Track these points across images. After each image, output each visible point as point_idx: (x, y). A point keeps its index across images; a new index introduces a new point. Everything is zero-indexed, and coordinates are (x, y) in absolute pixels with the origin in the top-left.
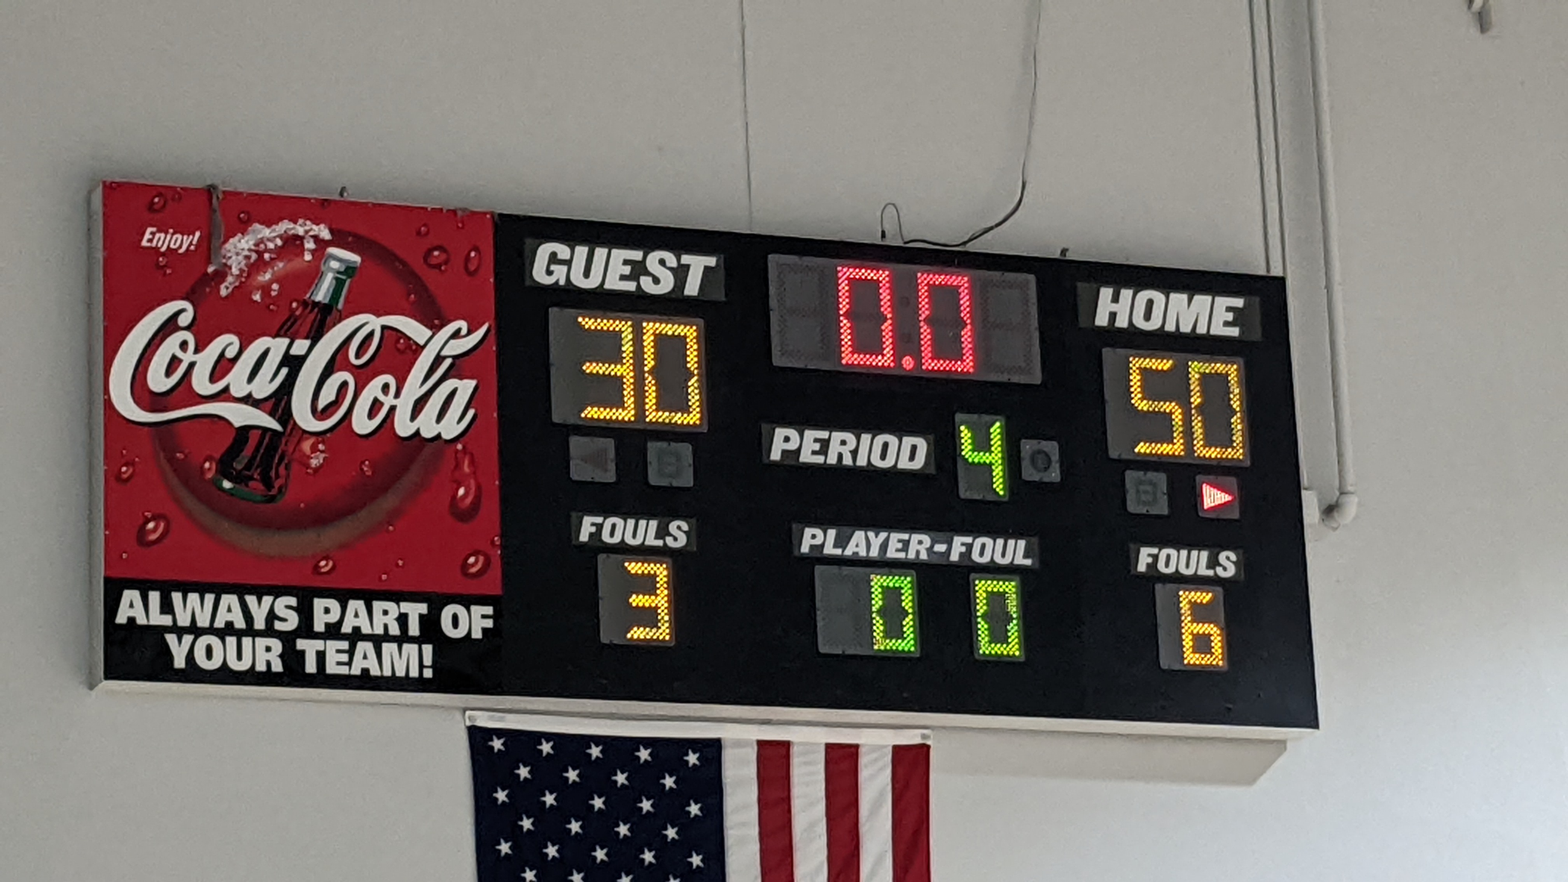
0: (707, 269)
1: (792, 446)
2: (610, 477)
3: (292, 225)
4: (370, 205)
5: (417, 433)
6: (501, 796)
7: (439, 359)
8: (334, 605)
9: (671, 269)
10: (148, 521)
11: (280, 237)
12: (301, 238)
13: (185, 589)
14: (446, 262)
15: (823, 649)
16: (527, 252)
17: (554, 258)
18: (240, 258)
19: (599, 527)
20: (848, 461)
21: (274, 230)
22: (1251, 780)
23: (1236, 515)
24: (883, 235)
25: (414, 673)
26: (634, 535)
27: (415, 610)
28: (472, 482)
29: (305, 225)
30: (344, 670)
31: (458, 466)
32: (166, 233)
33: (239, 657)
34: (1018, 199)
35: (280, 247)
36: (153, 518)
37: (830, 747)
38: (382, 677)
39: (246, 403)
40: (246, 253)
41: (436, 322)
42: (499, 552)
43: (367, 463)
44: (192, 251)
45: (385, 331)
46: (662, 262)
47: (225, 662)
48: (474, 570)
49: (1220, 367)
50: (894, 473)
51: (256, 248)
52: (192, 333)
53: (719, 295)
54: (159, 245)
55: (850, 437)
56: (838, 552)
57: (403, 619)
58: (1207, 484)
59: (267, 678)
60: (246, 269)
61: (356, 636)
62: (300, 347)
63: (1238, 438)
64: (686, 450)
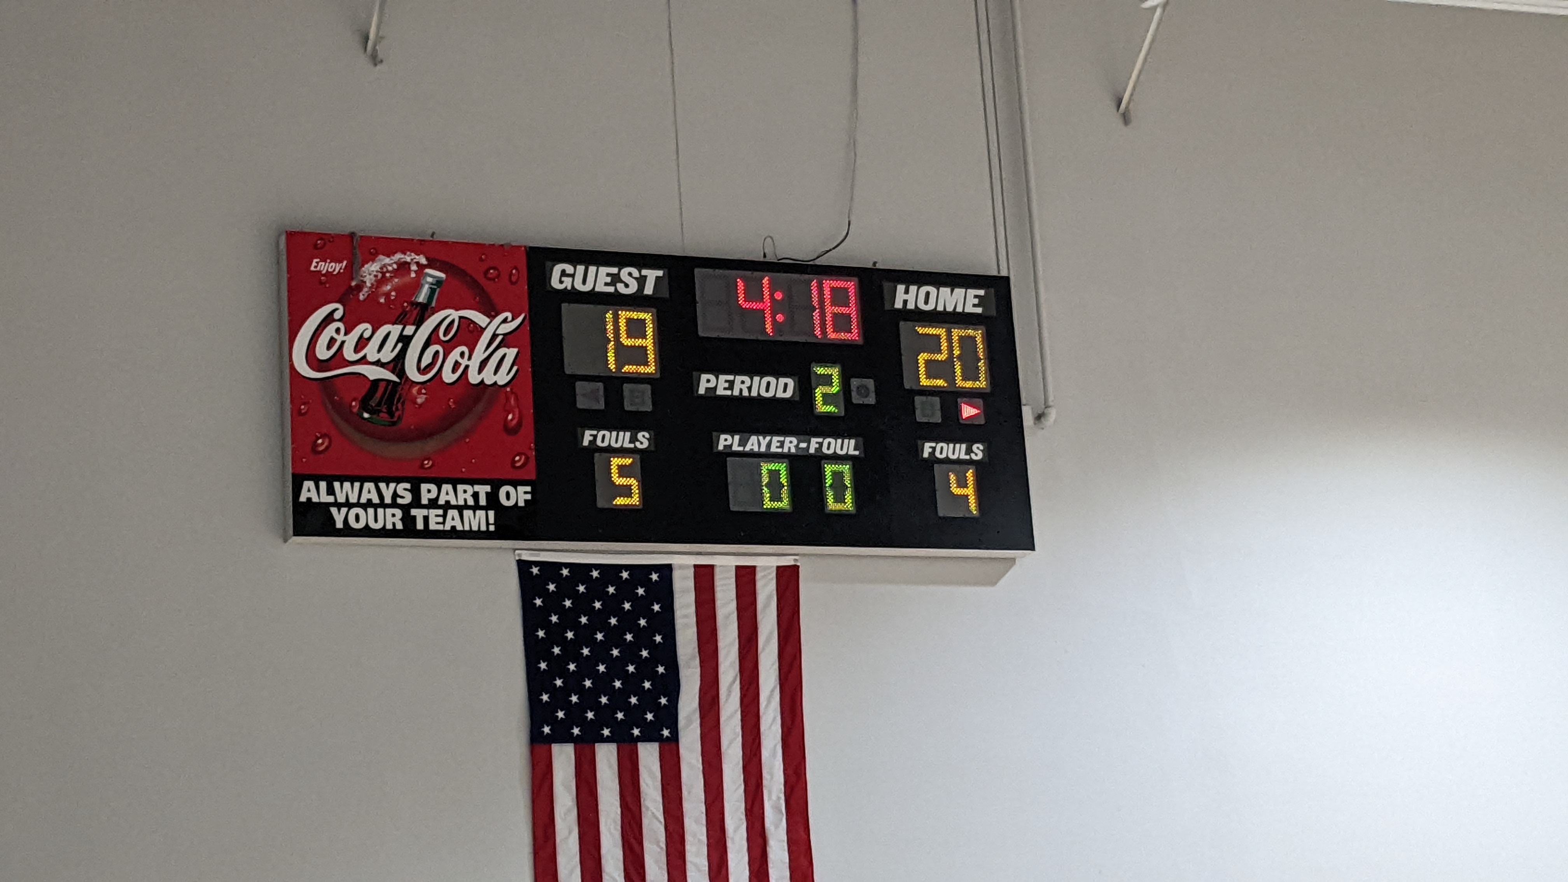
0: (658, 278)
1: (712, 385)
2: (601, 406)
3: (402, 256)
4: (450, 243)
5: (482, 381)
6: (538, 602)
7: (494, 336)
8: (433, 487)
9: (636, 278)
10: (318, 438)
11: (395, 263)
12: (409, 264)
13: (342, 479)
14: (498, 276)
15: (734, 508)
16: (548, 269)
17: (563, 273)
18: (372, 277)
19: (595, 437)
20: (745, 393)
21: (391, 260)
22: (994, 583)
23: (982, 421)
24: (765, 256)
25: (483, 528)
26: (616, 442)
27: (483, 490)
28: (517, 411)
29: (411, 255)
30: (440, 527)
31: (508, 399)
32: (325, 262)
33: (376, 521)
34: (846, 231)
35: (395, 269)
36: (323, 436)
37: (738, 568)
38: (464, 531)
39: (377, 365)
40: (375, 273)
41: (493, 313)
42: (534, 453)
43: (452, 400)
44: (341, 273)
45: (461, 319)
46: (630, 274)
47: (367, 525)
48: (518, 464)
49: (970, 332)
50: (774, 400)
51: (381, 271)
52: (344, 324)
53: (665, 293)
54: (322, 269)
55: (746, 379)
56: (741, 449)
57: (476, 495)
58: (964, 403)
59: (393, 533)
60: (375, 283)
61: (447, 506)
62: (409, 330)
63: (982, 376)
64: (648, 388)
